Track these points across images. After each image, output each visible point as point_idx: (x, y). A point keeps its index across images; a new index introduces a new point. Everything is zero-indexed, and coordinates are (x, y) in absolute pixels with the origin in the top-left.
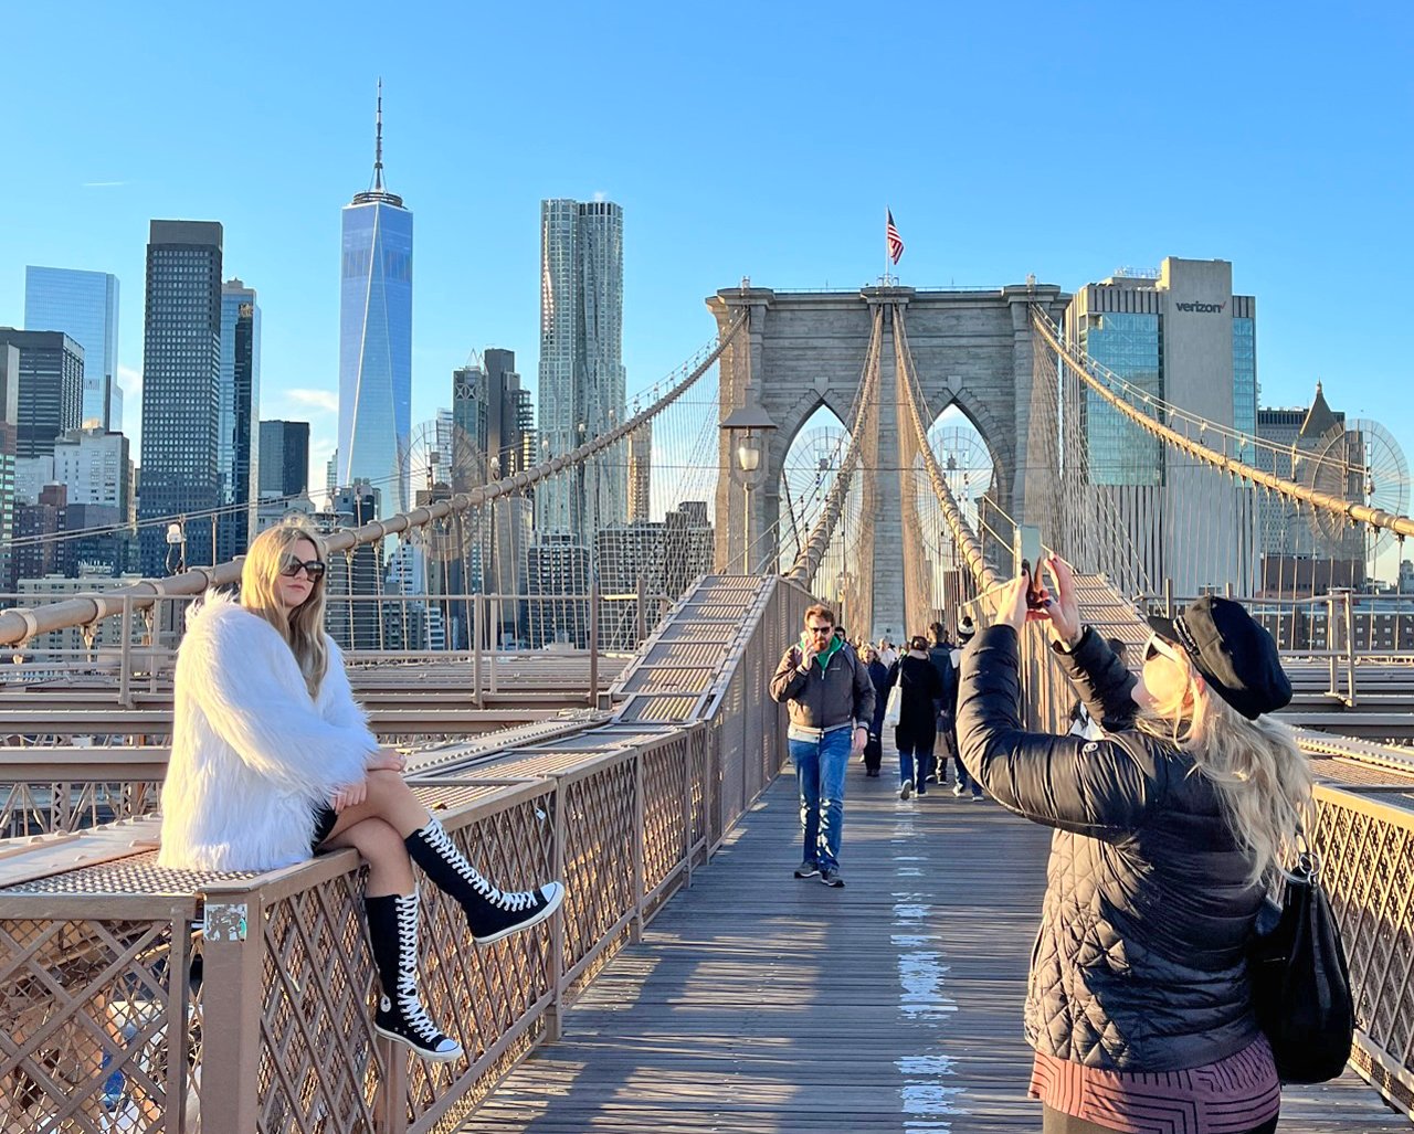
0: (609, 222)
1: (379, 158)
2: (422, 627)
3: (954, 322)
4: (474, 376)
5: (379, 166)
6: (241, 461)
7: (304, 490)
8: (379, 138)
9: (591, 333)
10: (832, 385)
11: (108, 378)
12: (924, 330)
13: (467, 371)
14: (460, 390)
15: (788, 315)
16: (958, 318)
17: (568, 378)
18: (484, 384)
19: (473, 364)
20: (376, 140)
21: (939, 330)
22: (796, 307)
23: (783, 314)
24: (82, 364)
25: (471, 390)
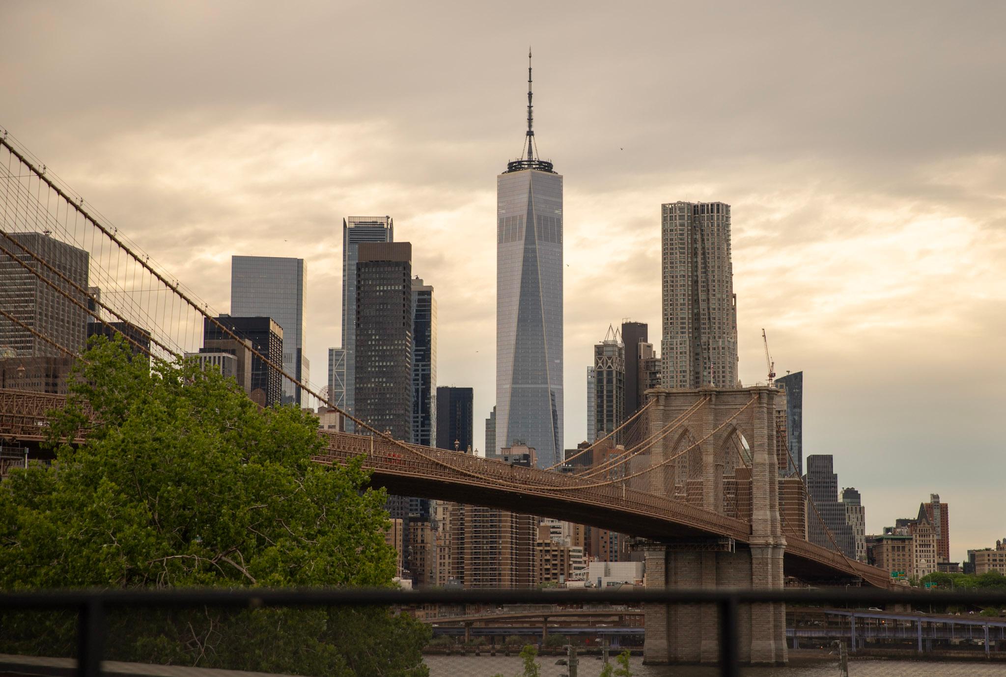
0: (718, 219)
1: (530, 126)
2: (568, 562)
3: (734, 399)
4: (611, 349)
5: (530, 134)
6: (423, 429)
7: (469, 450)
8: (530, 107)
9: (704, 315)
10: (690, 423)
11: (299, 351)
12: (723, 402)
13: (606, 345)
14: (600, 362)
15: (674, 398)
16: (735, 398)
17: (685, 353)
18: (620, 355)
19: (611, 338)
20: (527, 109)
21: (729, 402)
22: (676, 395)
23: (672, 397)
24: (282, 342)
25: (610, 361)
